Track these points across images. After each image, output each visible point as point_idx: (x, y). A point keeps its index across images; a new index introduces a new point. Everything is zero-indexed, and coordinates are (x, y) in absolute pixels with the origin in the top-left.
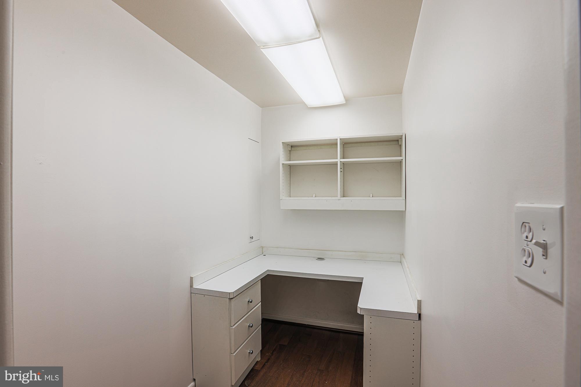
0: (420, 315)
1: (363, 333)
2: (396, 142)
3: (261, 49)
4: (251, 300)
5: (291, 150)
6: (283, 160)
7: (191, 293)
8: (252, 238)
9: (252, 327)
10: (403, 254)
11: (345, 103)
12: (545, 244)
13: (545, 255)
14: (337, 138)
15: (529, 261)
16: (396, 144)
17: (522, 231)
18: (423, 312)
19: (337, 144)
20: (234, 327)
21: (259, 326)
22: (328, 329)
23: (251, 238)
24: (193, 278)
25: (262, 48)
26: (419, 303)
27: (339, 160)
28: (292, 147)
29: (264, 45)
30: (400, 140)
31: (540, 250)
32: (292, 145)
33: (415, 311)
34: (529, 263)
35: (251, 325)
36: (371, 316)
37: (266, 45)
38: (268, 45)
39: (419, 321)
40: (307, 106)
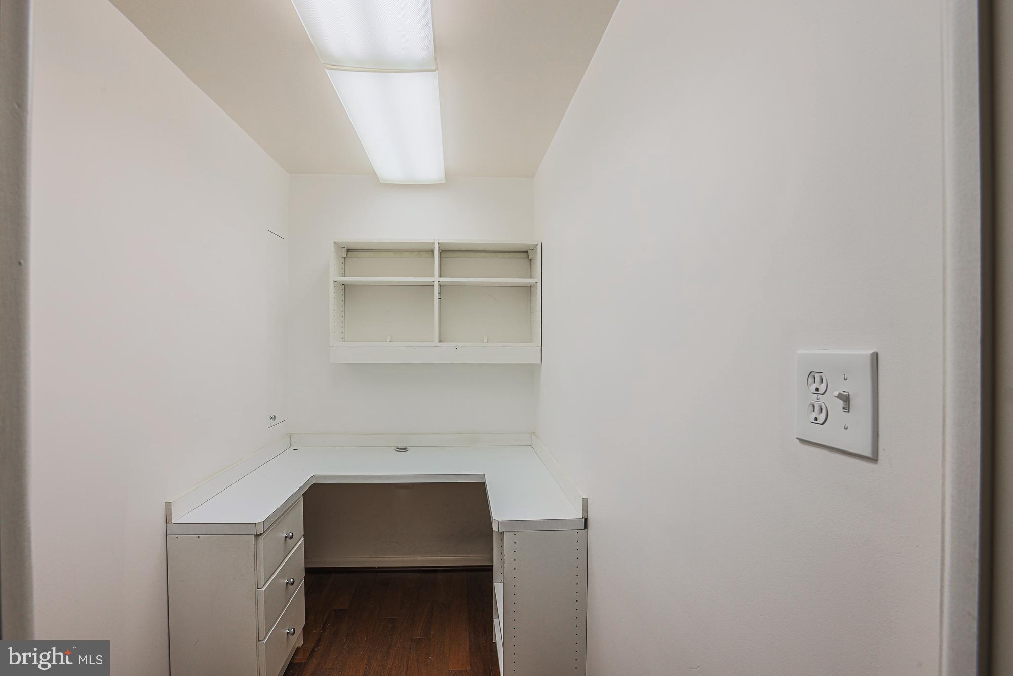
0: (586, 520)
1: (492, 566)
2: (524, 255)
3: (326, 70)
4: (291, 534)
5: (346, 258)
6: (334, 275)
7: (167, 535)
8: (273, 418)
9: (292, 584)
10: (534, 433)
11: (444, 182)
12: (848, 395)
13: (847, 408)
14: (433, 242)
15: (822, 418)
16: (524, 258)
17: (809, 383)
18: (591, 517)
19: (432, 251)
20: (264, 589)
21: (302, 580)
22: (418, 569)
23: (271, 418)
24: (172, 504)
25: (328, 69)
26: (585, 502)
27: (436, 279)
28: (348, 251)
29: (333, 64)
30: (530, 252)
31: (841, 403)
32: (351, 247)
33: (580, 516)
34: (821, 420)
35: (292, 580)
36: (515, 532)
37: (337, 65)
38: (340, 65)
39: (585, 530)
40: (379, 180)
